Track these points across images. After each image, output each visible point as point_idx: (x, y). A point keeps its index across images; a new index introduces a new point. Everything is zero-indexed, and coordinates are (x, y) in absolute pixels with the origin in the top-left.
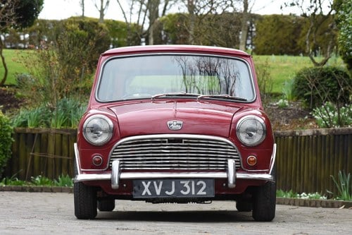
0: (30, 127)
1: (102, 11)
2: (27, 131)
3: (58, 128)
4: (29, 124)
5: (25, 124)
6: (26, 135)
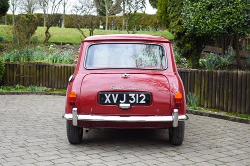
0: (11, 61)
1: (64, 11)
2: (10, 63)
3: (25, 62)
4: (10, 60)
5: (8, 60)
6: (10, 65)
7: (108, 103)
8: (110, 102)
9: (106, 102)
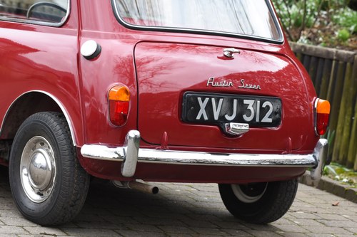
7: (202, 121)
8: (206, 118)
9: (198, 118)
